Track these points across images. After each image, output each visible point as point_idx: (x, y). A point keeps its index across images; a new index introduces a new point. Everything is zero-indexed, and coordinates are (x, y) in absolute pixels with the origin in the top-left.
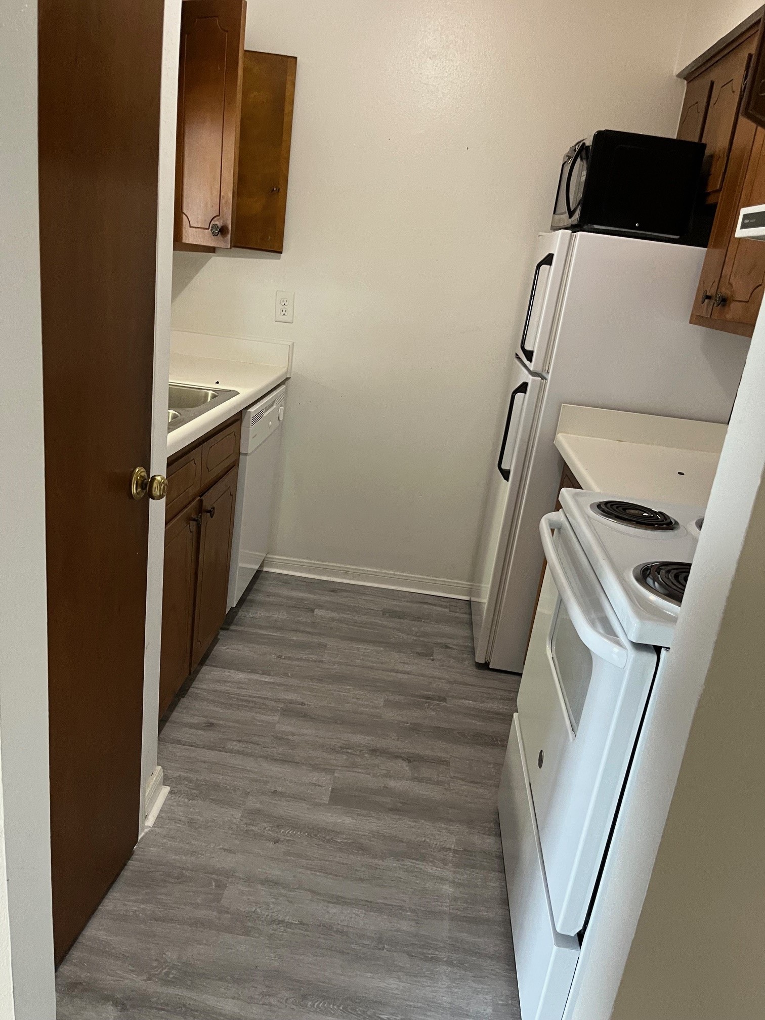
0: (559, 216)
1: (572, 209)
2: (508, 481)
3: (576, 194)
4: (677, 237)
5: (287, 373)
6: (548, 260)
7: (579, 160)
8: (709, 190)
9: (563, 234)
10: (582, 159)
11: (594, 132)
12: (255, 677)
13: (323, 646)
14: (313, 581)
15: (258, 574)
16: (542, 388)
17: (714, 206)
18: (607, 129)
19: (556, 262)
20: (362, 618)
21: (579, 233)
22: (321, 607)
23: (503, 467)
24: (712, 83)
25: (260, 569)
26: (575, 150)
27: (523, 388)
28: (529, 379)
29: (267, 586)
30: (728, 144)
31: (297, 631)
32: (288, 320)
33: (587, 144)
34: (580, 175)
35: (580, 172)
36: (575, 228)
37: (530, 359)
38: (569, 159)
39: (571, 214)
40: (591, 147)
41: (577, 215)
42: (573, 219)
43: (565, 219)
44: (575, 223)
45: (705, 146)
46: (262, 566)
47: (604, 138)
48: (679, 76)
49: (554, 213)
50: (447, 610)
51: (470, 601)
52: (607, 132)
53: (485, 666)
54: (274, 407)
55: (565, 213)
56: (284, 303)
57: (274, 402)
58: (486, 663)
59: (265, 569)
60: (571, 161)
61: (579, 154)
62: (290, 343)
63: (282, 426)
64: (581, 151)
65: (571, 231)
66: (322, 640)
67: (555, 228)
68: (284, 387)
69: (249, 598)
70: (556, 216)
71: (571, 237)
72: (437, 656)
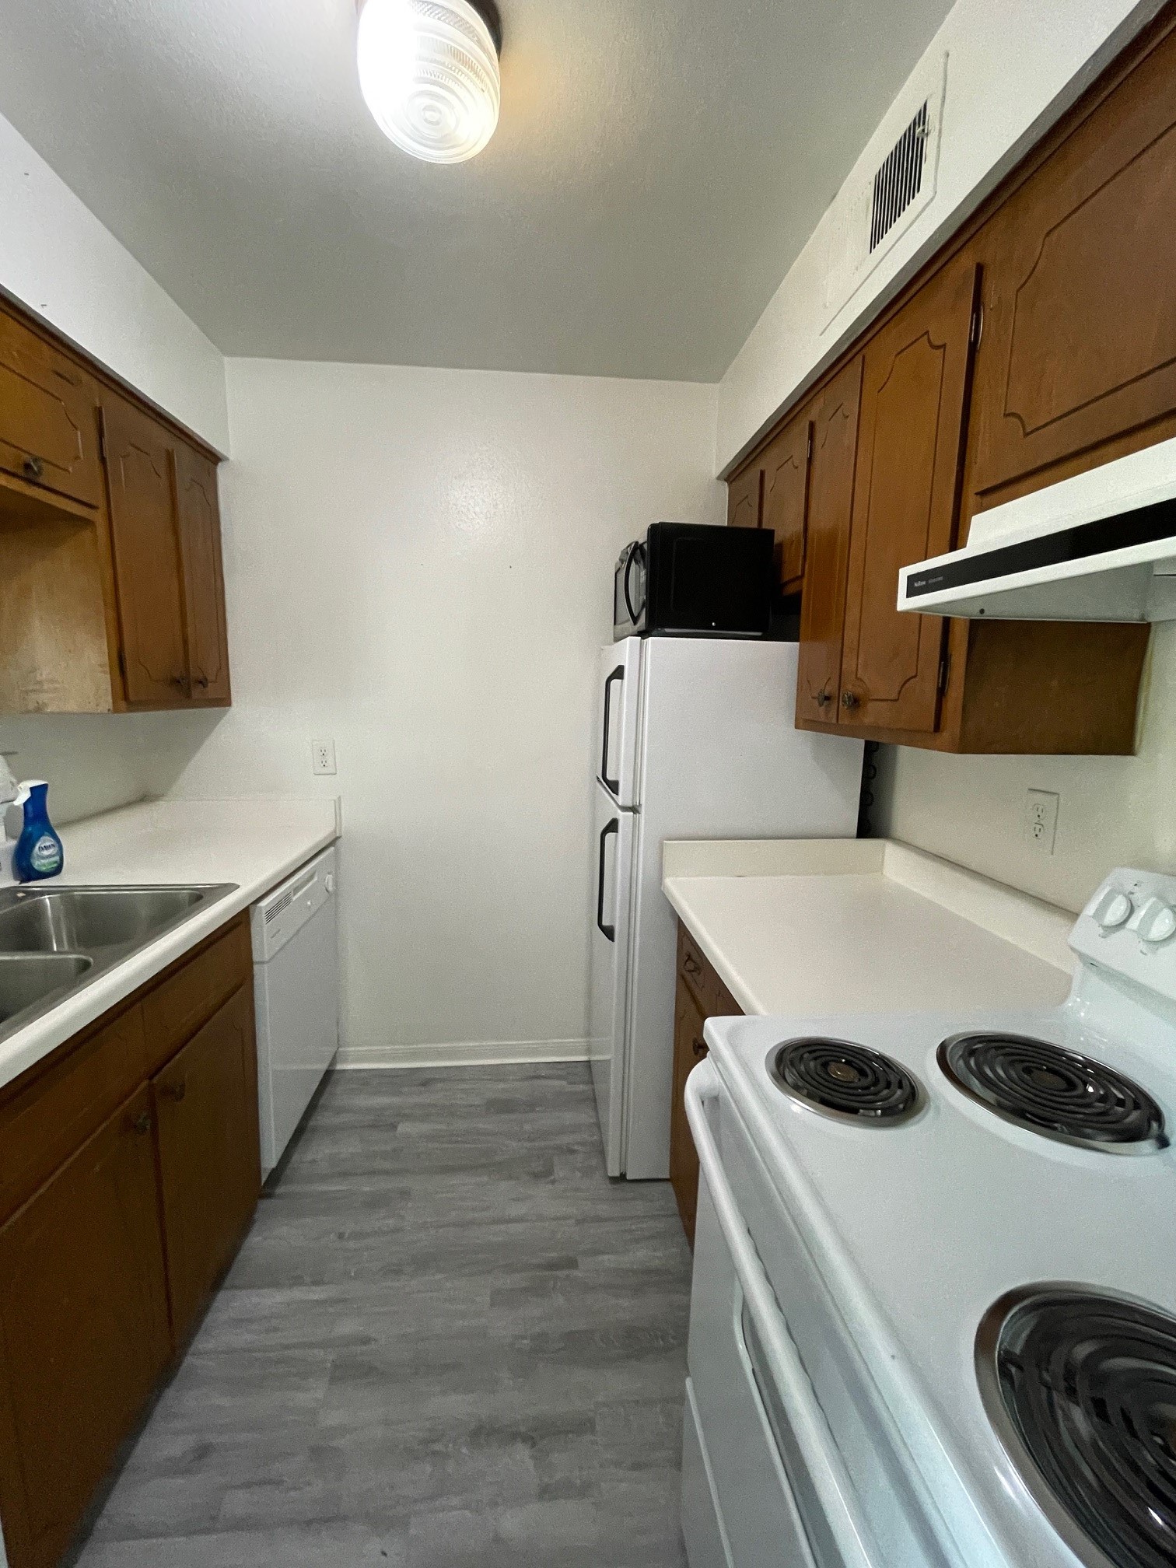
0: (622, 626)
1: (636, 615)
2: (613, 941)
3: (637, 595)
4: (759, 634)
5: (335, 831)
6: (619, 673)
7: (633, 563)
8: (786, 577)
9: (631, 642)
10: (636, 563)
11: (647, 526)
12: (298, 1294)
13: (405, 1194)
14: (400, 1073)
15: (329, 1076)
16: (635, 825)
17: (798, 595)
18: (662, 521)
19: (629, 675)
20: (460, 1125)
21: (650, 638)
22: (407, 1117)
23: (605, 923)
24: (762, 473)
25: (331, 1068)
26: (627, 553)
27: (613, 826)
28: (621, 816)
29: (339, 1096)
30: (802, 525)
31: (373, 1173)
32: (331, 772)
33: (640, 542)
34: (638, 577)
35: (639, 575)
36: (643, 634)
37: (616, 791)
38: (622, 563)
39: (635, 620)
40: (645, 546)
41: (642, 620)
42: (638, 625)
43: (629, 626)
44: (643, 628)
45: (771, 533)
46: (334, 1062)
47: (658, 532)
48: (719, 478)
49: (615, 624)
50: (564, 1083)
51: (589, 1062)
52: (662, 525)
53: (622, 1178)
54: (316, 879)
55: (628, 620)
56: (323, 752)
57: (315, 873)
58: (621, 1174)
59: (339, 1067)
60: (625, 565)
61: (632, 556)
62: (335, 798)
63: (333, 896)
64: (635, 552)
65: (640, 638)
66: (404, 1183)
67: (617, 639)
68: (332, 849)
69: (312, 1123)
70: (619, 627)
71: (641, 645)
72: (559, 1173)
